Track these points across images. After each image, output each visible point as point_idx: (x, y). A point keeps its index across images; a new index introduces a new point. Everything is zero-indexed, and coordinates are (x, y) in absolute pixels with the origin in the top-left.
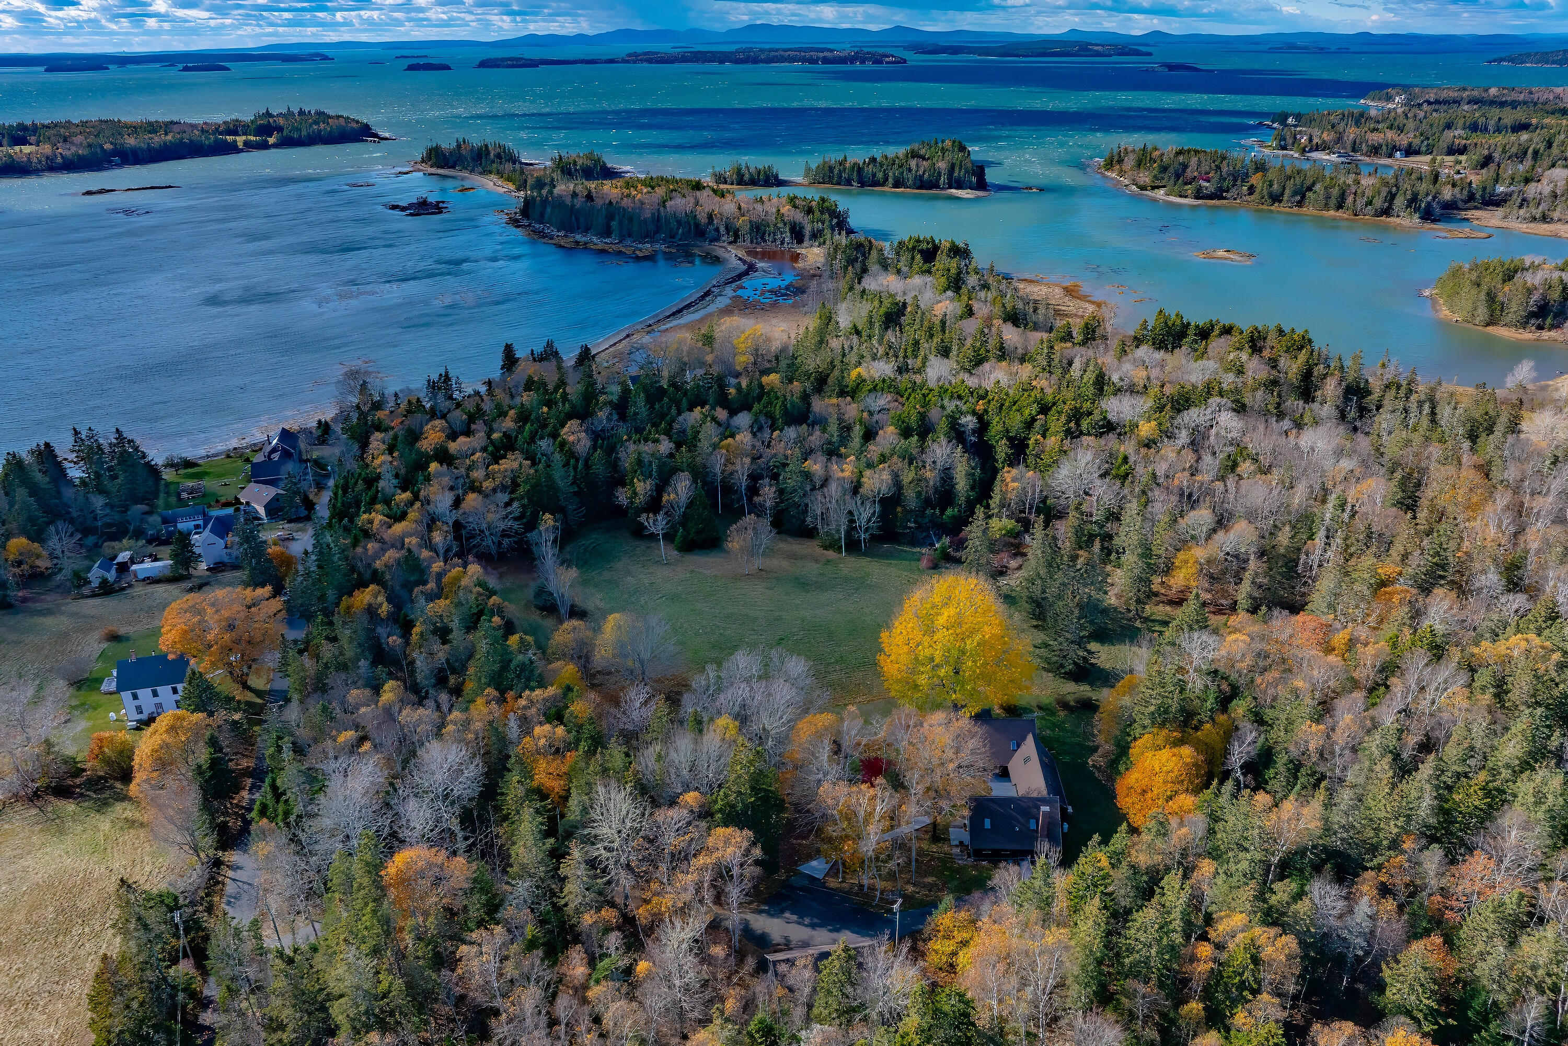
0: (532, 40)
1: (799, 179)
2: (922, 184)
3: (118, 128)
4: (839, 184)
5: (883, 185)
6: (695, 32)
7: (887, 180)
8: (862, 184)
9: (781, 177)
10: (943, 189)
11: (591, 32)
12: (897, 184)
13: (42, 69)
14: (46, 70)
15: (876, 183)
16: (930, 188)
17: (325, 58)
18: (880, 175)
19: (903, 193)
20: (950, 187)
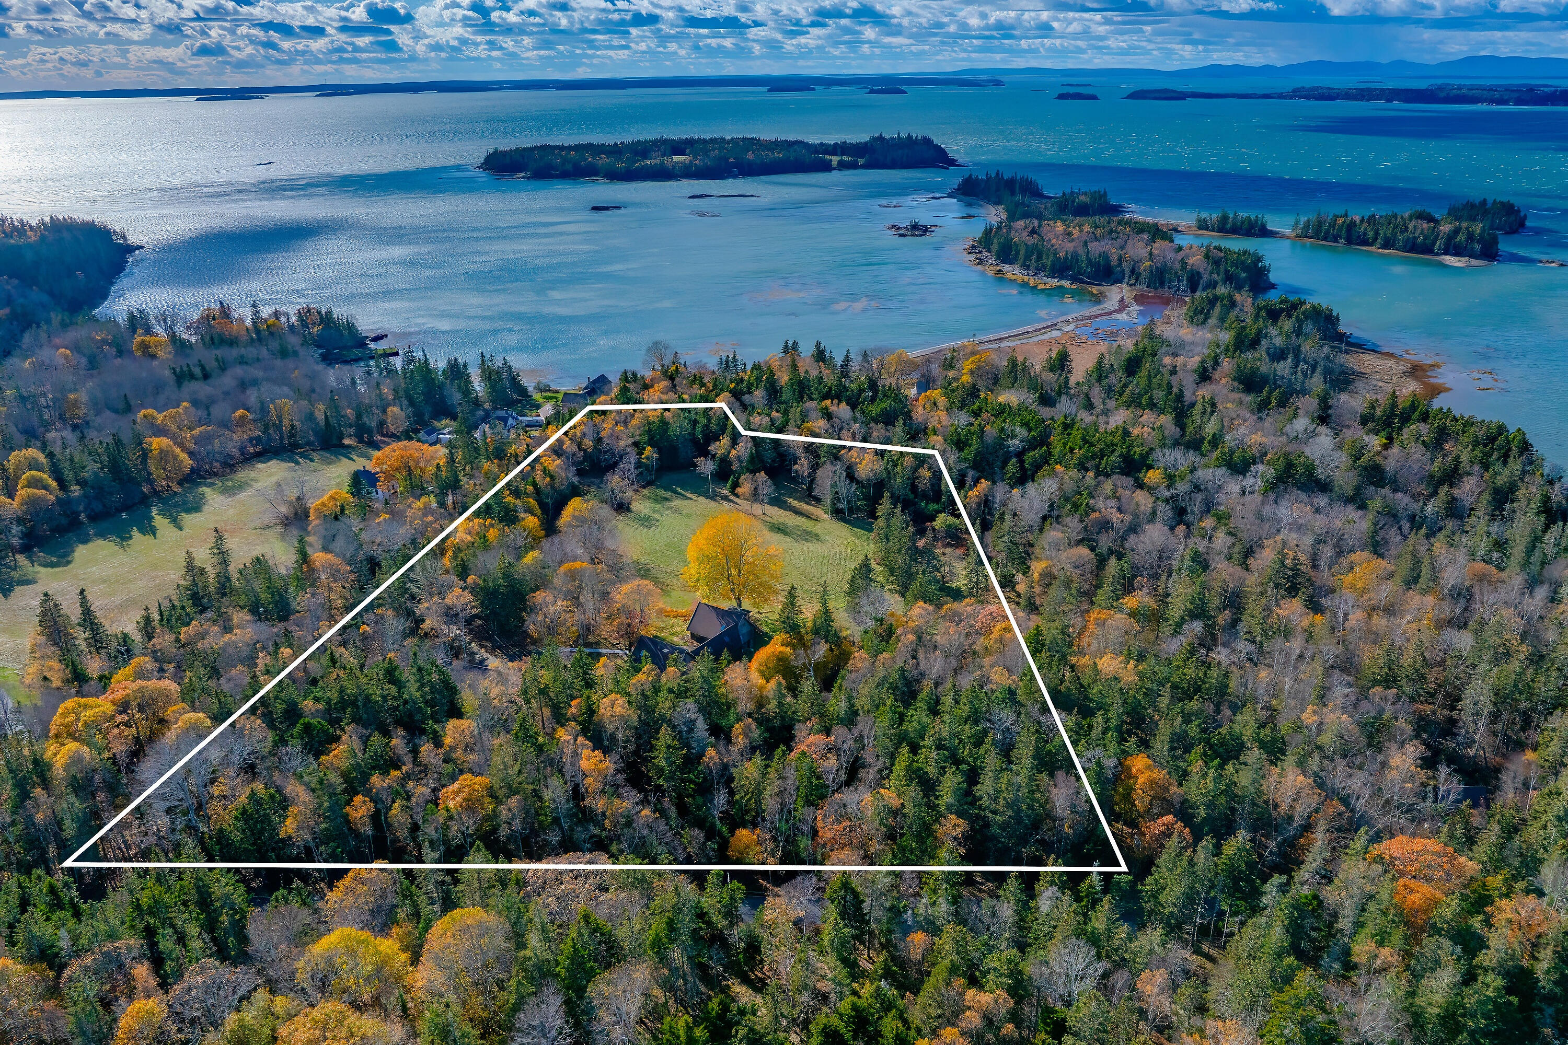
0: (1215, 71)
1: (1287, 231)
2: (1413, 247)
3: (753, 143)
4: (1325, 239)
5: (1371, 244)
6: (1401, 63)
7: (1375, 239)
8: (1349, 241)
9: (1270, 227)
10: (1438, 254)
11: (1279, 64)
12: (1386, 246)
13: (765, 89)
14: (769, 91)
15: (1365, 243)
16: (1422, 252)
17: (998, 83)
18: (1371, 234)
19: (1389, 254)
20: (1446, 253)
